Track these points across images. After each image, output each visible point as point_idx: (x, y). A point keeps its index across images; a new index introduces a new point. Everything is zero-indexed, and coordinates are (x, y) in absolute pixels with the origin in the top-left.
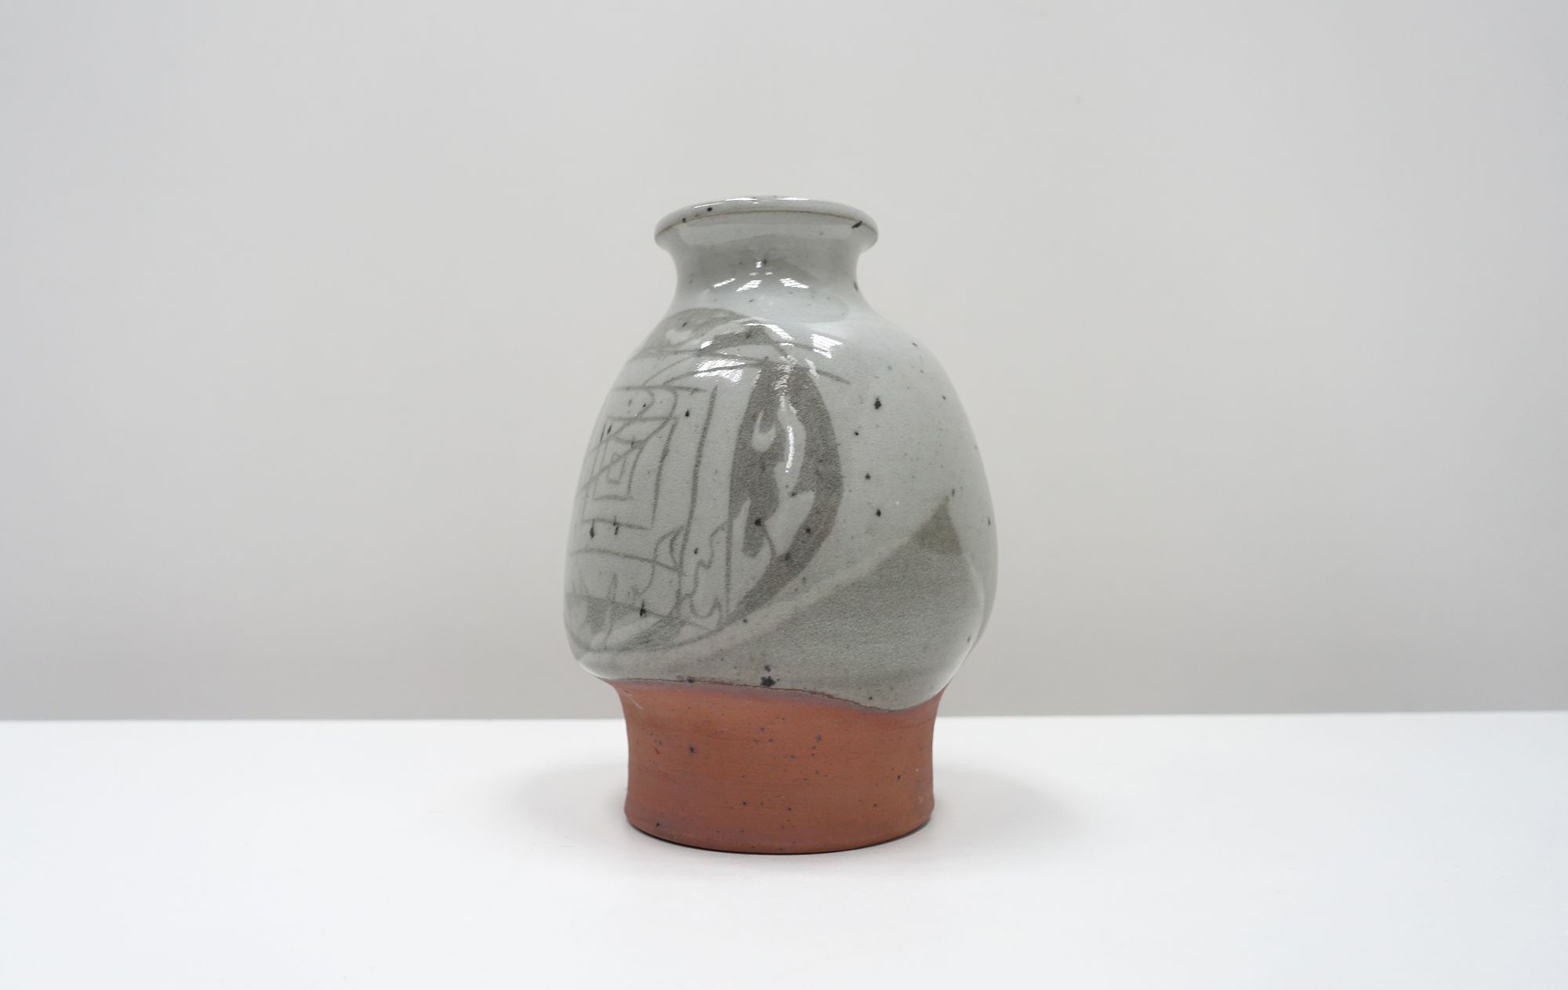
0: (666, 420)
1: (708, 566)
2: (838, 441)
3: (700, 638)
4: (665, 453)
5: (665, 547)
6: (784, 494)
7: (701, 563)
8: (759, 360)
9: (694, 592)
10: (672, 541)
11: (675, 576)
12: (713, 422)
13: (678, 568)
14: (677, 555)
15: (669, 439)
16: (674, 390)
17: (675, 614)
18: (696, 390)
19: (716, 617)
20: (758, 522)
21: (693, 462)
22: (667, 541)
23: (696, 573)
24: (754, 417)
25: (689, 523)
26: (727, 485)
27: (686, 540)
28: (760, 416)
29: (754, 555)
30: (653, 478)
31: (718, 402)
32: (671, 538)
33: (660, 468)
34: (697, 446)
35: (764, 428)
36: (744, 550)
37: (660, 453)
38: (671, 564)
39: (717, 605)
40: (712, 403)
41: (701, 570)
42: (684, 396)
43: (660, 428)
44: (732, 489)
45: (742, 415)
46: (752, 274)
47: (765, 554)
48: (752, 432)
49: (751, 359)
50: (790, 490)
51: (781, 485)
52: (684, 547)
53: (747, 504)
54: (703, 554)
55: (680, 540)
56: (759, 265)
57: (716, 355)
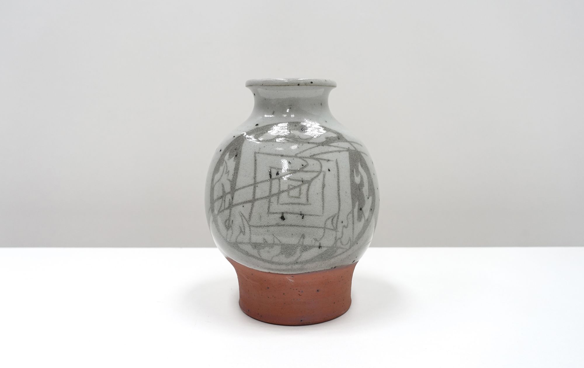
0: (320, 172)
1: (347, 227)
2: (372, 178)
3: (343, 253)
4: (324, 186)
5: (329, 222)
6: (366, 198)
7: (344, 226)
8: (347, 149)
9: (342, 237)
10: (332, 219)
11: (334, 232)
12: (340, 173)
13: (335, 229)
14: (334, 225)
15: (324, 180)
16: (318, 159)
17: (334, 246)
18: (328, 160)
19: (349, 244)
20: (361, 209)
21: (337, 189)
22: (330, 220)
23: (342, 230)
24: (353, 171)
25: (339, 212)
26: (350, 197)
27: (338, 218)
28: (355, 170)
29: (360, 221)
30: (320, 196)
31: (340, 165)
32: (332, 218)
33: (323, 192)
34: (337, 183)
35: (357, 176)
36: (358, 220)
37: (321, 186)
38: (332, 228)
39: (350, 240)
40: (337, 166)
41: (344, 228)
42: (324, 163)
43: (317, 176)
44: (352, 198)
45: (349, 170)
47: (363, 220)
48: (354, 177)
49: (345, 148)
50: (367, 197)
51: (365, 196)
52: (337, 221)
53: (357, 203)
54: (345, 223)
55: (335, 219)
57: (330, 146)
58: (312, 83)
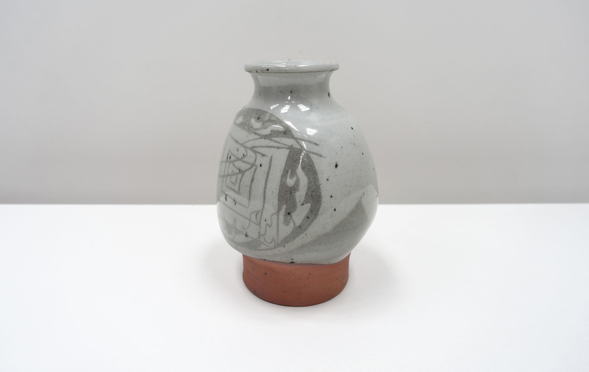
0: (253, 165)
1: (270, 226)
2: (320, 183)
3: (268, 249)
4: (253, 180)
5: (253, 216)
6: (299, 204)
7: (267, 225)
8: (289, 146)
9: (265, 234)
10: (256, 215)
11: (258, 227)
12: (271, 171)
13: (259, 224)
14: (258, 220)
15: (254, 174)
16: (255, 152)
17: (258, 240)
18: (264, 155)
19: (273, 244)
20: (289, 214)
21: (264, 187)
22: (255, 214)
23: (266, 228)
24: (287, 172)
25: (263, 210)
26: (277, 198)
27: (261, 215)
28: (290, 171)
29: (288, 225)
30: (248, 188)
31: (273, 163)
32: (256, 213)
33: (251, 185)
34: (265, 180)
35: (291, 177)
36: (283, 223)
37: (250, 179)
38: (256, 223)
39: (273, 240)
40: (270, 163)
41: (268, 227)
42: (259, 156)
43: (250, 168)
44: (279, 200)
45: (283, 170)
46: (287, 102)
47: (291, 225)
48: (286, 178)
49: (286, 145)
50: (301, 203)
51: (298, 201)
52: (261, 218)
53: (285, 207)
54: (269, 222)
55: (259, 214)
56: (289, 98)
57: (272, 140)
58: (268, 70)
